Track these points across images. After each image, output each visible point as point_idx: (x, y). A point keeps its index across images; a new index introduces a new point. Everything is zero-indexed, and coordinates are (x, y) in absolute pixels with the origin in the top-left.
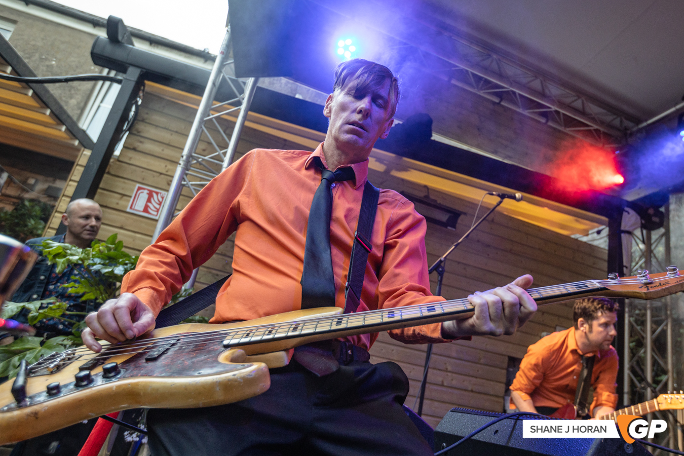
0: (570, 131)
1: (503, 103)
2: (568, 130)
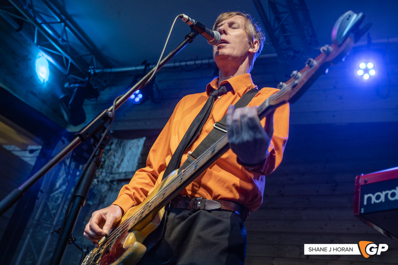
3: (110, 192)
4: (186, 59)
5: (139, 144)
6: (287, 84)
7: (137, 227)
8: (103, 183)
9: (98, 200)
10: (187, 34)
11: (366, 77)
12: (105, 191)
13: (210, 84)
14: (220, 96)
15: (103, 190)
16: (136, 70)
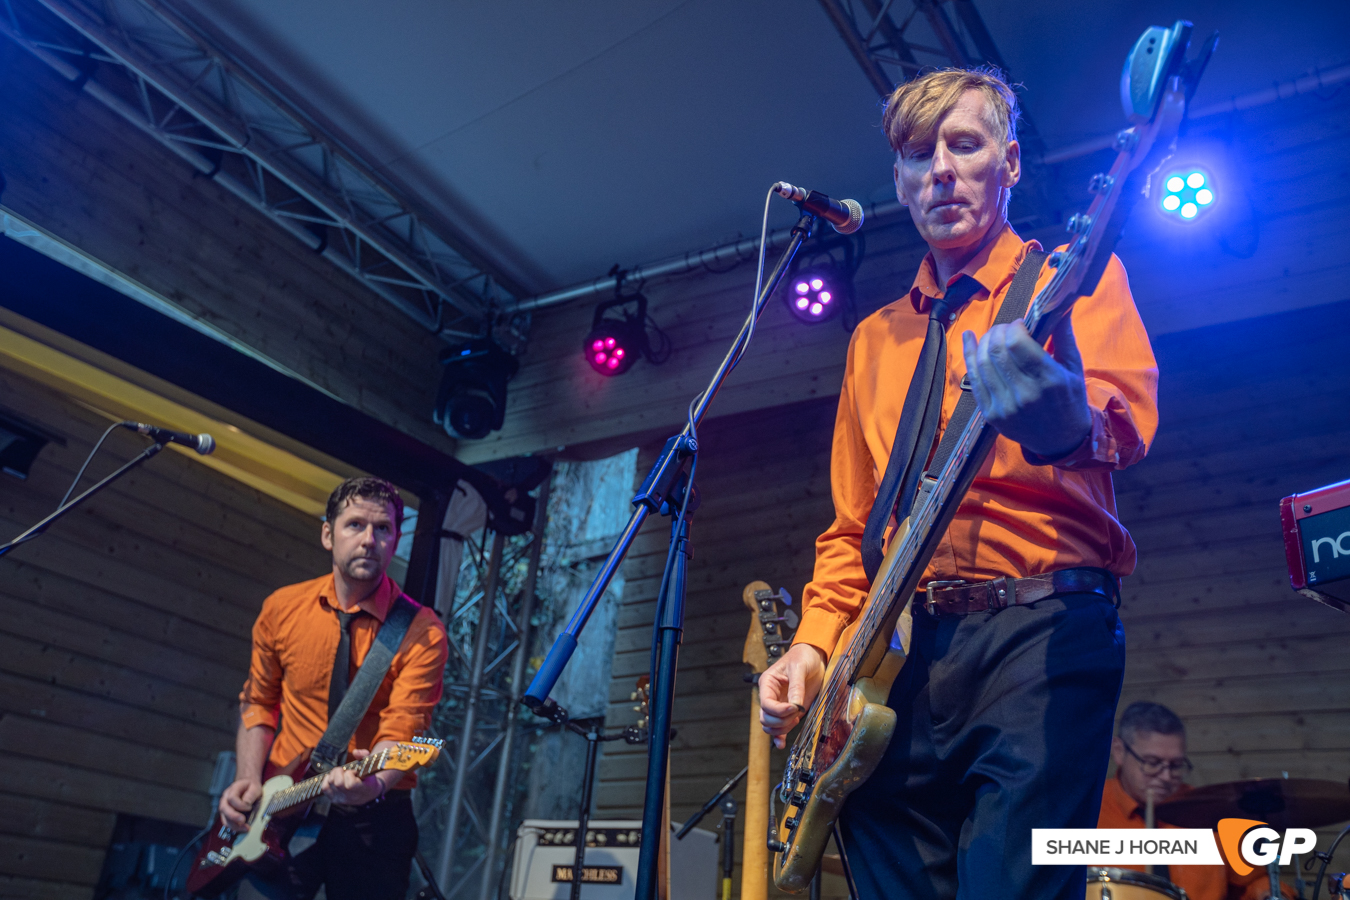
0: (371, 280)
1: (218, 178)
2: (367, 278)
3: (574, 591)
4: (715, 245)
5: (622, 464)
7: (862, 671)
8: (554, 572)
9: (550, 614)
10: (795, 223)
11: (1189, 212)
12: (563, 591)
13: (917, 287)
14: (955, 312)
15: (558, 588)
16: (597, 293)
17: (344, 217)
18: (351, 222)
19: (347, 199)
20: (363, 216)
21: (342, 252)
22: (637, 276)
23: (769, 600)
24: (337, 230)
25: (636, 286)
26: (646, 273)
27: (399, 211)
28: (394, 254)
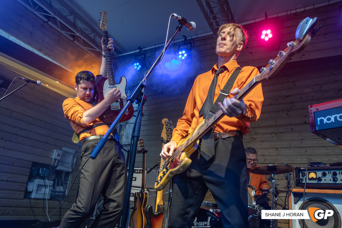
1: (49, 23)
2: (84, 48)
4: (162, 43)
6: (266, 68)
7: (186, 150)
10: (177, 26)
13: (214, 67)
14: (221, 73)
16: (135, 53)
17: (78, 33)
18: (80, 34)
19: (79, 29)
20: (83, 33)
21: (79, 41)
22: (144, 49)
23: (168, 123)
24: (77, 36)
25: (144, 52)
26: (146, 49)
27: (91, 32)
28: (90, 42)
